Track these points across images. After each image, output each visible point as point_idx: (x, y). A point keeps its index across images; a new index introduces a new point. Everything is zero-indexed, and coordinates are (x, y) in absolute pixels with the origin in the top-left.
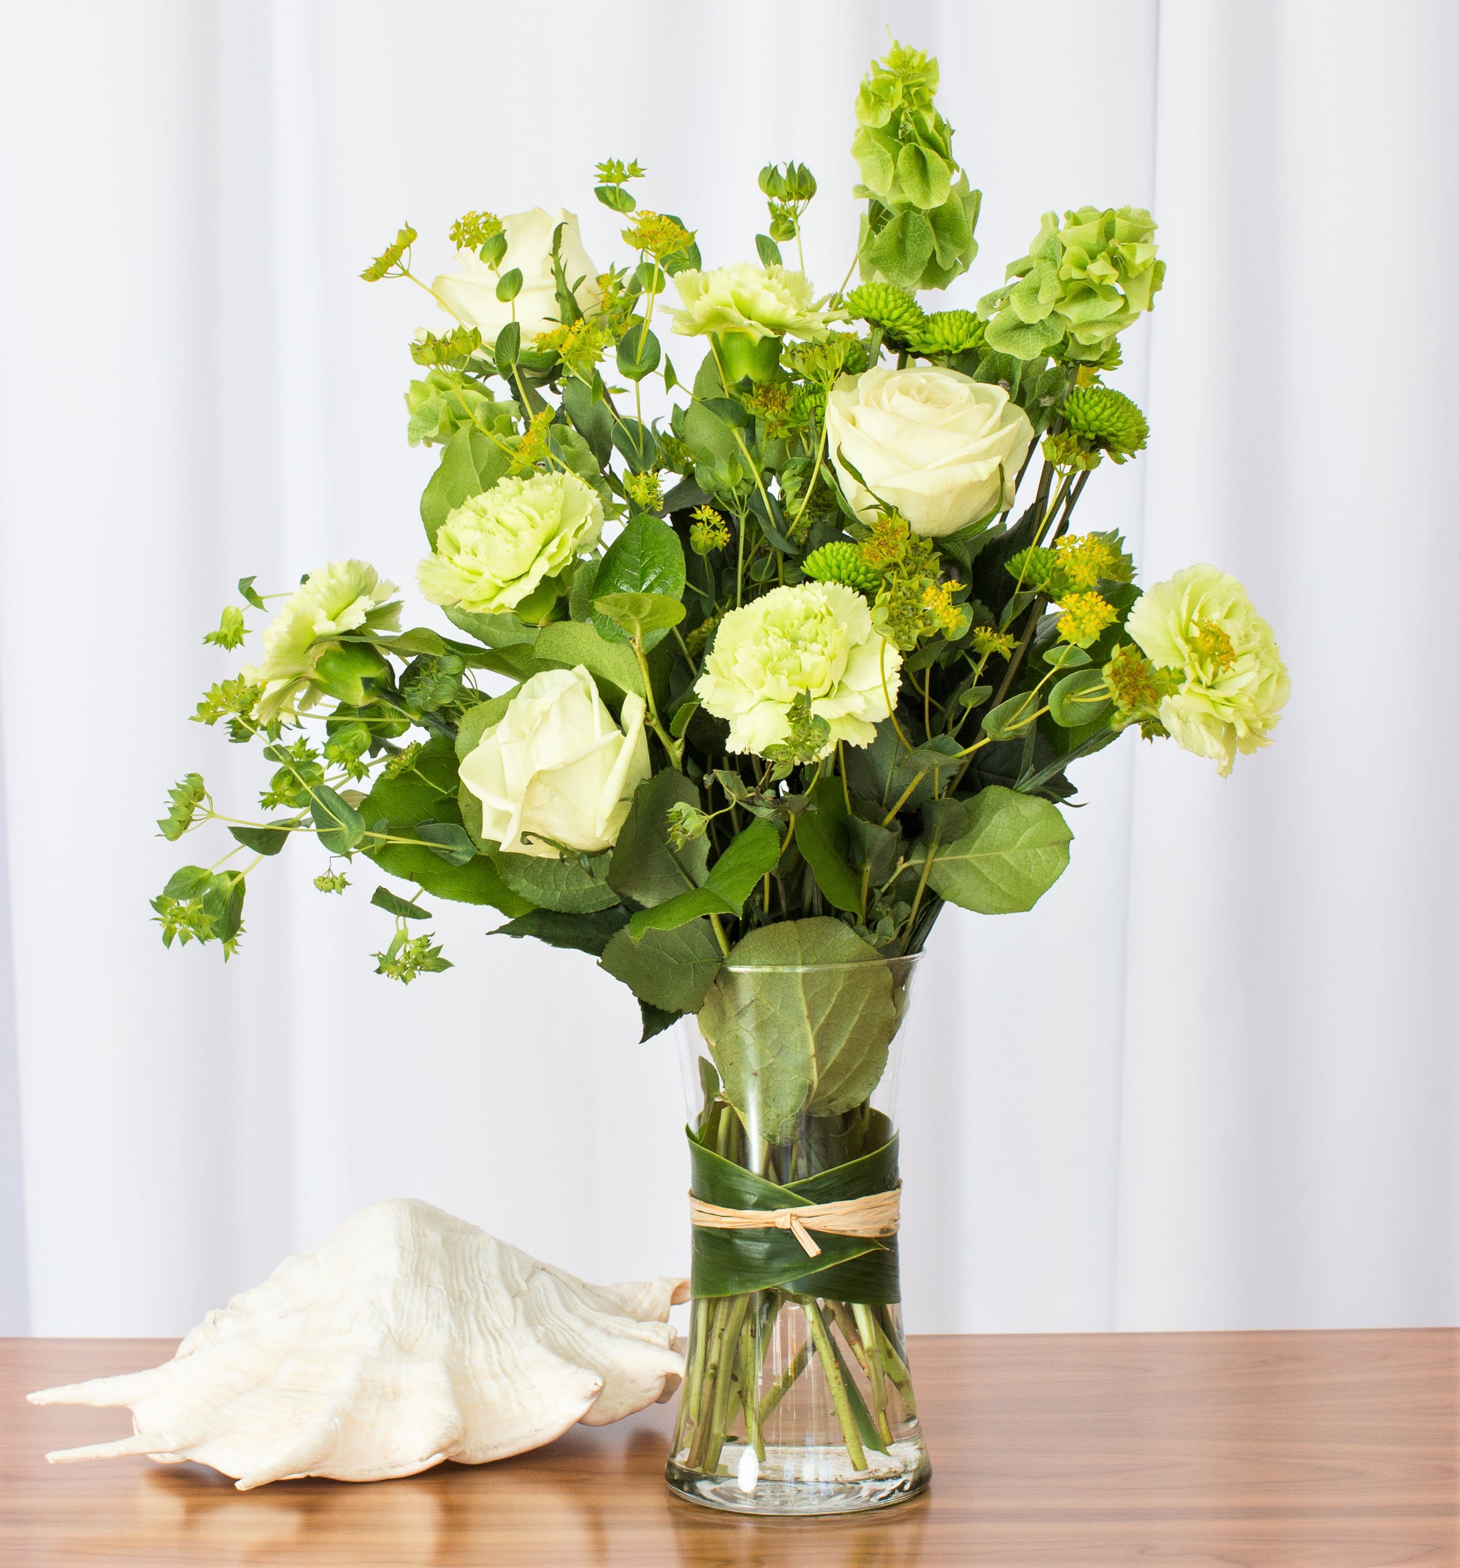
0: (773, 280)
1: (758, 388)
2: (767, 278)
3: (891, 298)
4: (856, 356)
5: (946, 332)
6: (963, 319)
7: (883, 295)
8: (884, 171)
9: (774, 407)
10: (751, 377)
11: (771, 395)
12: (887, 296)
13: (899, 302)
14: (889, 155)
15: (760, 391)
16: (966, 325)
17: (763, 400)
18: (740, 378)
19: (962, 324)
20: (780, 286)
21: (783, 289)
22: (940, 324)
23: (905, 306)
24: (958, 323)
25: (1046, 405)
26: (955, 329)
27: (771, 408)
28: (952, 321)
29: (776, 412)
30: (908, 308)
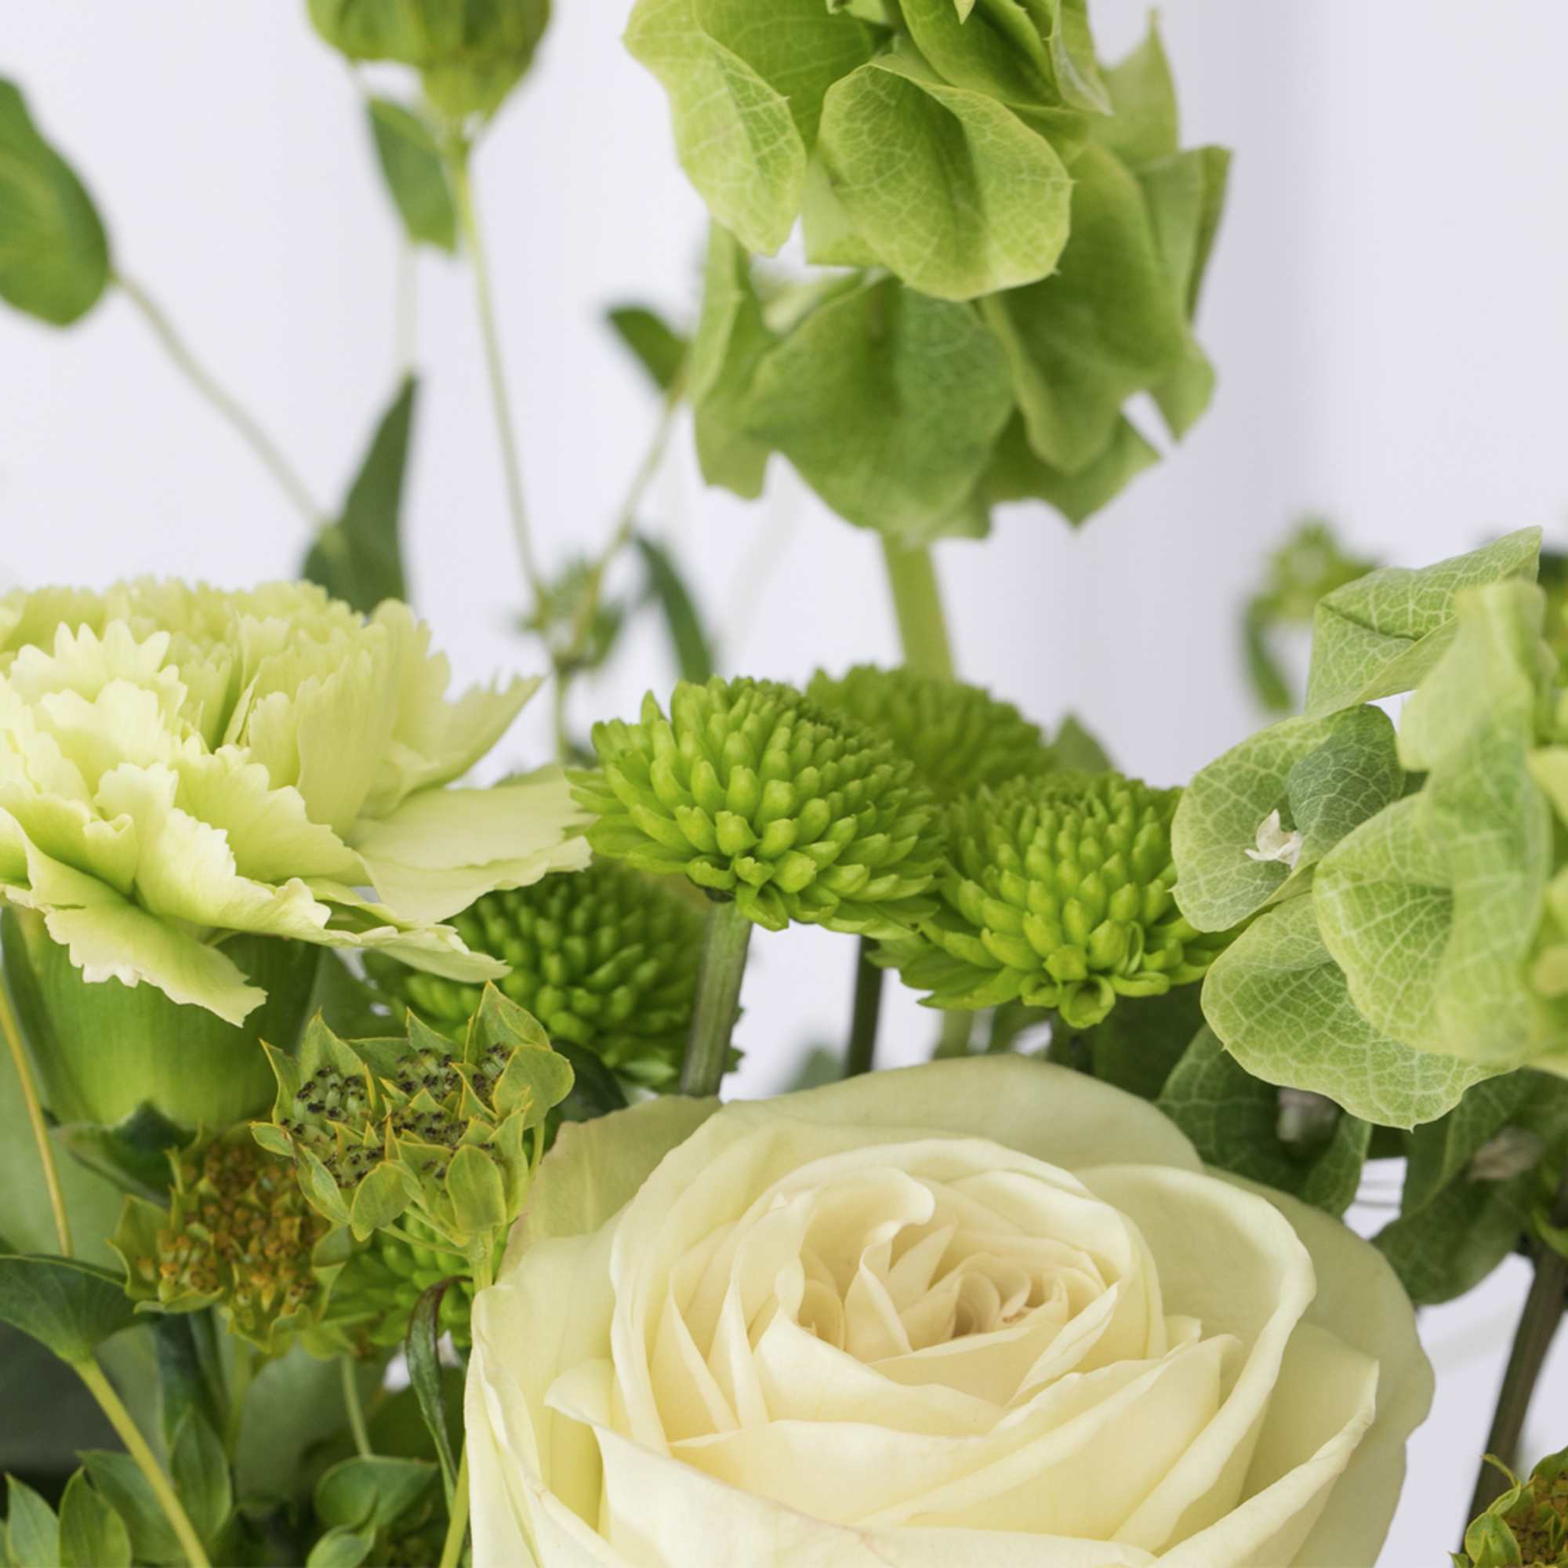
0: (228, 750)
1: (198, 1165)
2: (196, 743)
3: (779, 794)
4: (646, 972)
5: (1037, 931)
6: (1113, 864)
7: (741, 781)
8: (762, 162)
9: (256, 1281)
10: (168, 1108)
11: (252, 1197)
12: (760, 788)
13: (818, 808)
14: (780, 101)
15: (204, 1185)
16: (1124, 898)
17: (210, 1238)
18: (120, 1113)
19: (1110, 888)
20: (260, 775)
21: (277, 784)
22: (1008, 884)
23: (846, 826)
24: (1090, 886)
25: (1494, 1173)
26: (1074, 915)
27: (244, 1285)
28: (1066, 871)
29: (266, 1303)
30: (861, 832)
